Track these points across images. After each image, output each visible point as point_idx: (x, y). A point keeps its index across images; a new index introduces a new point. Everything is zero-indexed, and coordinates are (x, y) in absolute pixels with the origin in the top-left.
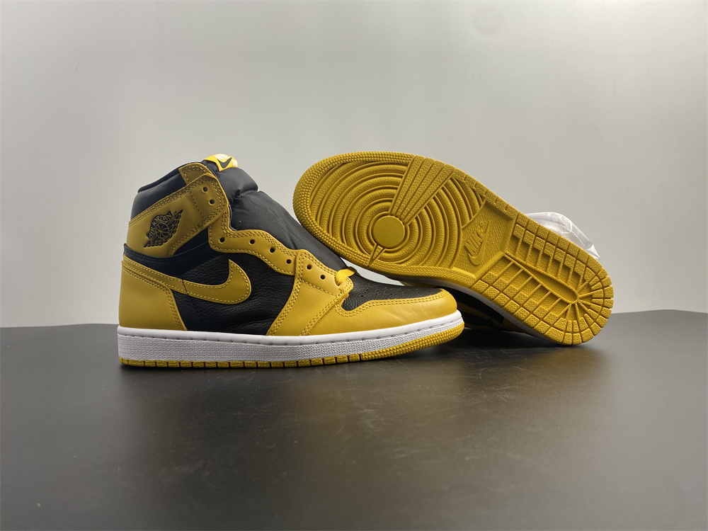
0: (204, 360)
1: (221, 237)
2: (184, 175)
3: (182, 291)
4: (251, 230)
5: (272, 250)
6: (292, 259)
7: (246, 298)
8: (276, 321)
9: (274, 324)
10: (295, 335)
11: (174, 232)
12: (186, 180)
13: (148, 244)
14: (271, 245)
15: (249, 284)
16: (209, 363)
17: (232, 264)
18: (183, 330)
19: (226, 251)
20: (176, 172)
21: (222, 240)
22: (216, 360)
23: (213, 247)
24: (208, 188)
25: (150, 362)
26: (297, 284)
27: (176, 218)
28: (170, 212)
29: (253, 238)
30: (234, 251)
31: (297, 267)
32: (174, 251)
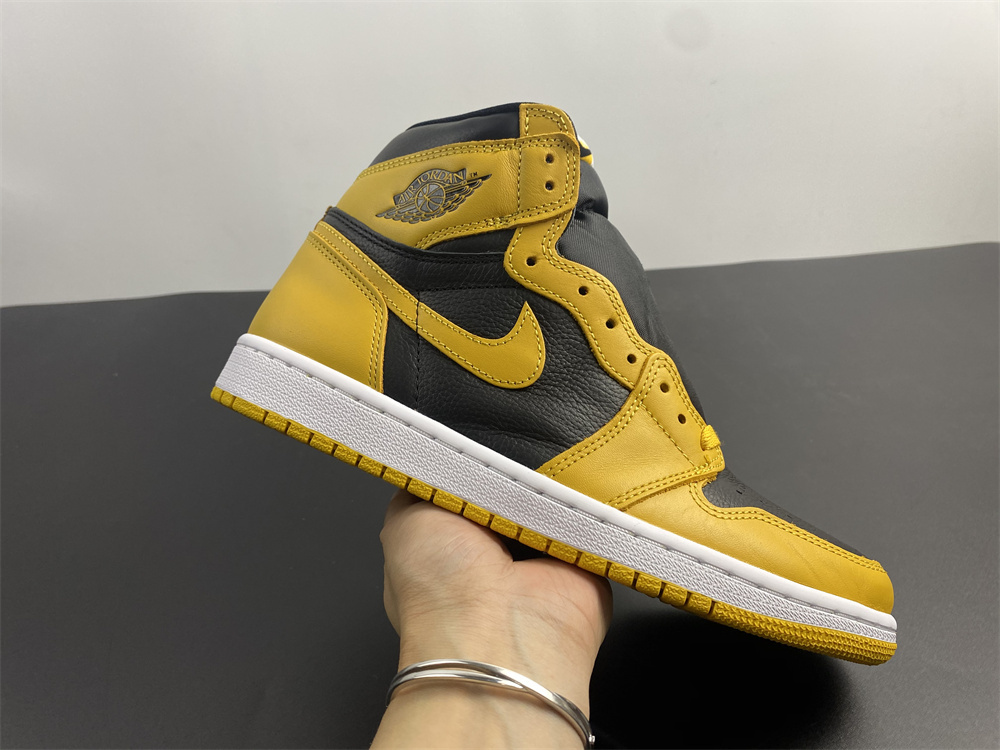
0: (386, 462)
1: (531, 255)
2: (524, 118)
3: (408, 318)
4: (590, 270)
5: (610, 324)
6: (640, 357)
7: (525, 385)
8: (567, 453)
9: (560, 457)
10: (598, 499)
11: (449, 208)
12: (524, 128)
13: (387, 213)
14: (613, 313)
15: (542, 363)
16: (394, 473)
17: (527, 312)
18: (375, 387)
19: (528, 284)
20: (514, 109)
21: (531, 261)
22: (411, 474)
23: (508, 266)
24: (557, 159)
25: (278, 418)
26: (630, 406)
27: (470, 185)
28: (463, 170)
29: (588, 284)
30: (543, 291)
31: (644, 376)
32: (429, 244)
